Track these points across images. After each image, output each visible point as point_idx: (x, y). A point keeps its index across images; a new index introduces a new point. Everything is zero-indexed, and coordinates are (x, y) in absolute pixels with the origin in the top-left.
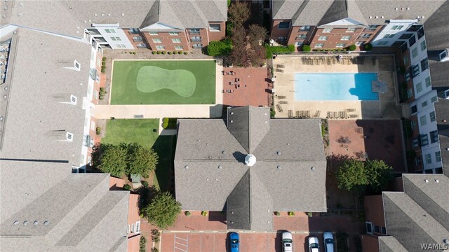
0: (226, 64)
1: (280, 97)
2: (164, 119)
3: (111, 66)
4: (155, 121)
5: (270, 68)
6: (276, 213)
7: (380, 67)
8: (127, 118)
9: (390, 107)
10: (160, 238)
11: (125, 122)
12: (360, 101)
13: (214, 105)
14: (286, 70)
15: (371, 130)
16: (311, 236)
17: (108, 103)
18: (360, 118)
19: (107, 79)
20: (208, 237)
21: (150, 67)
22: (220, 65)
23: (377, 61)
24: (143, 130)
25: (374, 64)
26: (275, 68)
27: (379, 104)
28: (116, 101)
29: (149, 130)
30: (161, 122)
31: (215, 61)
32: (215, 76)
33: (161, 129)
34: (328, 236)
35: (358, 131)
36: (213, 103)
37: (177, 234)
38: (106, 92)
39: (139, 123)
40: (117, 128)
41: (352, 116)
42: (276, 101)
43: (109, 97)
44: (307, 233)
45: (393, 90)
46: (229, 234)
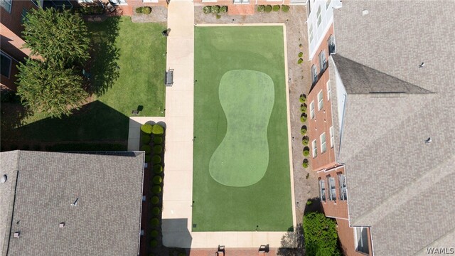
0: (285, 255)
3: (272, 21)
4: (160, 108)
11: (159, 53)
13: (190, 227)
17: (196, 22)
19: (244, 18)
21: (272, 95)
22: (283, 242)
24: (143, 87)
29: (143, 98)
30: (156, 120)
31: (291, 229)
32: (257, 229)
33: (141, 120)
36: (194, 226)
38: (218, 17)
39: (158, 79)
40: (149, 40)
43: (211, 22)
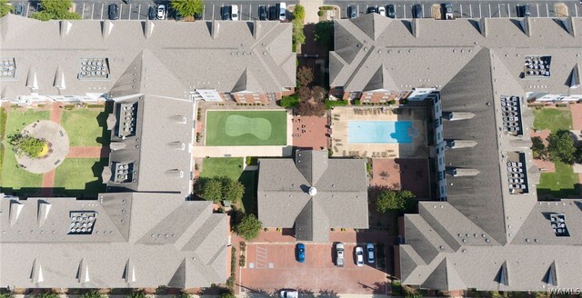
0: (295, 114)
1: (336, 140)
2: (247, 158)
3: (205, 115)
4: (240, 159)
5: (329, 117)
6: (332, 230)
7: (415, 117)
8: (218, 156)
9: (421, 149)
10: (246, 248)
11: (217, 160)
14: (342, 119)
15: (406, 167)
16: (358, 246)
17: (203, 145)
18: (398, 157)
19: (202, 126)
20: (281, 247)
21: (236, 116)
22: (291, 114)
23: (413, 112)
24: (231, 166)
25: (410, 114)
26: (333, 117)
27: (413, 146)
28: (210, 143)
29: (236, 166)
30: (245, 160)
31: (286, 111)
32: (286, 123)
33: (245, 165)
34: (370, 246)
35: (396, 167)
36: (285, 145)
37: (259, 246)
38: (202, 136)
39: (228, 160)
40: (210, 164)
41: (391, 156)
42: (334, 143)
43: (204, 140)
44: (355, 244)
45: (424, 135)
46: (297, 245)
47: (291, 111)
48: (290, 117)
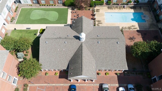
2: (41, 29)
3: (20, 10)
4: (36, 31)
5: (93, 11)
6: (98, 74)
7: (144, 10)
8: (22, 29)
9: (152, 25)
10: (28, 88)
12: (137, 23)
13: (66, 24)
14: (101, 11)
15: (145, 34)
16: (120, 86)
17: (14, 24)
18: (138, 29)
19: (17, 14)
20: (57, 88)
21: (38, 10)
24: (29, 34)
25: (141, 9)
26: (95, 11)
27: (147, 24)
28: (19, 22)
29: (32, 34)
30: (39, 31)
31: (68, 8)
33: (38, 34)
35: (138, 35)
37: (39, 87)
41: (134, 28)
42: (97, 23)
43: (16, 21)
44: (117, 85)
45: (152, 19)
46: (70, 86)
47: (71, 8)
48: (70, 11)
